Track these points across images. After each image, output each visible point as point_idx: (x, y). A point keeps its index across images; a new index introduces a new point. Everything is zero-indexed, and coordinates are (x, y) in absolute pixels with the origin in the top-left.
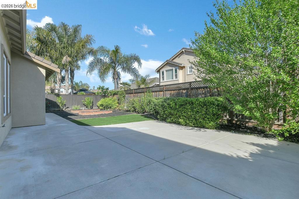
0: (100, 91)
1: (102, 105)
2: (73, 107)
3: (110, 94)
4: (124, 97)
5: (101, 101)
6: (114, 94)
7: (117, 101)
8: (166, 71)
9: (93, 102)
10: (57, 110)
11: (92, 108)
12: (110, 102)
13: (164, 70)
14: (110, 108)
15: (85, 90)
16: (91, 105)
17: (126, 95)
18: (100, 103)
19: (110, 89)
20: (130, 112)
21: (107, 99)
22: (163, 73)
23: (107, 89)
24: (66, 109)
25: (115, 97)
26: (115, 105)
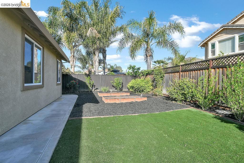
0: (131, 71)
1: (132, 87)
2: (102, 89)
3: (141, 74)
4: (161, 77)
5: (132, 83)
6: (147, 75)
7: (151, 83)
8: (220, 42)
9: (122, 84)
10: (86, 91)
11: (121, 90)
12: (143, 84)
13: (215, 41)
14: (143, 91)
15: (117, 71)
16: (121, 86)
17: (165, 75)
18: (130, 85)
19: (141, 69)
20: (176, 101)
21: (138, 81)
22: (213, 46)
23: (139, 69)
24: (95, 90)
25: (149, 78)
26: (149, 88)
